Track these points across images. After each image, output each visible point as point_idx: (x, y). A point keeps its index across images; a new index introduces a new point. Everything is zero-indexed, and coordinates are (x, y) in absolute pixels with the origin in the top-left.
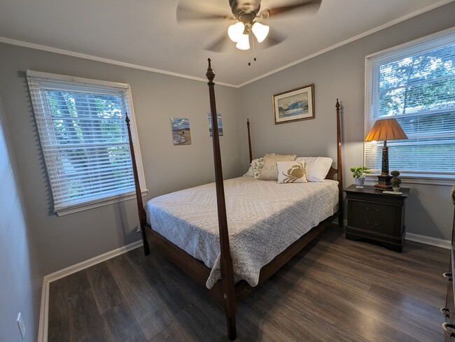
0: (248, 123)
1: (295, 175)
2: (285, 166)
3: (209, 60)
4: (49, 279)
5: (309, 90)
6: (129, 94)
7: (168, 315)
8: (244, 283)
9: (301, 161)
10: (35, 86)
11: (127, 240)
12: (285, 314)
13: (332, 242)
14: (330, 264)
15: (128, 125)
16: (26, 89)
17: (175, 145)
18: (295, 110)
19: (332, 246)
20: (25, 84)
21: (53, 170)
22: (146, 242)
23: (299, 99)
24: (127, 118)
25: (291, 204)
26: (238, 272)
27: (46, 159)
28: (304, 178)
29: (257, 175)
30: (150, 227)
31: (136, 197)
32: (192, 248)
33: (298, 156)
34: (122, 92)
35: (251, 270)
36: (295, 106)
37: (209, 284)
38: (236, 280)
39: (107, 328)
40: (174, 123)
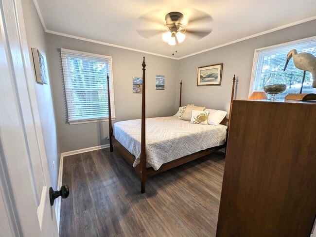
0: (181, 83)
1: (201, 119)
2: (196, 112)
3: (144, 58)
4: (64, 155)
5: (219, 66)
6: (111, 62)
7: (115, 179)
8: (151, 168)
9: (207, 111)
10: (65, 56)
11: (102, 143)
12: (172, 188)
13: (216, 162)
14: (208, 172)
15: (108, 80)
16: (60, 58)
17: (134, 93)
18: (210, 79)
19: (214, 164)
20: (60, 55)
21: (70, 100)
22: (111, 145)
23: (212, 72)
24: (108, 76)
25: (188, 134)
26: (149, 161)
27: (67, 95)
28: (206, 122)
29: (180, 116)
30: (114, 137)
31: (108, 120)
32: (131, 149)
33: (206, 108)
34: (107, 61)
35: (156, 163)
36: (209, 76)
37: (134, 165)
38: (148, 166)
39: (88, 178)
40: (134, 80)
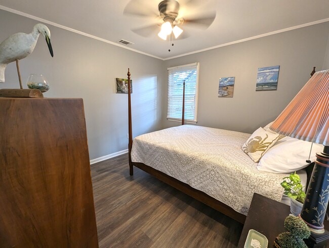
40: (221, 81)
